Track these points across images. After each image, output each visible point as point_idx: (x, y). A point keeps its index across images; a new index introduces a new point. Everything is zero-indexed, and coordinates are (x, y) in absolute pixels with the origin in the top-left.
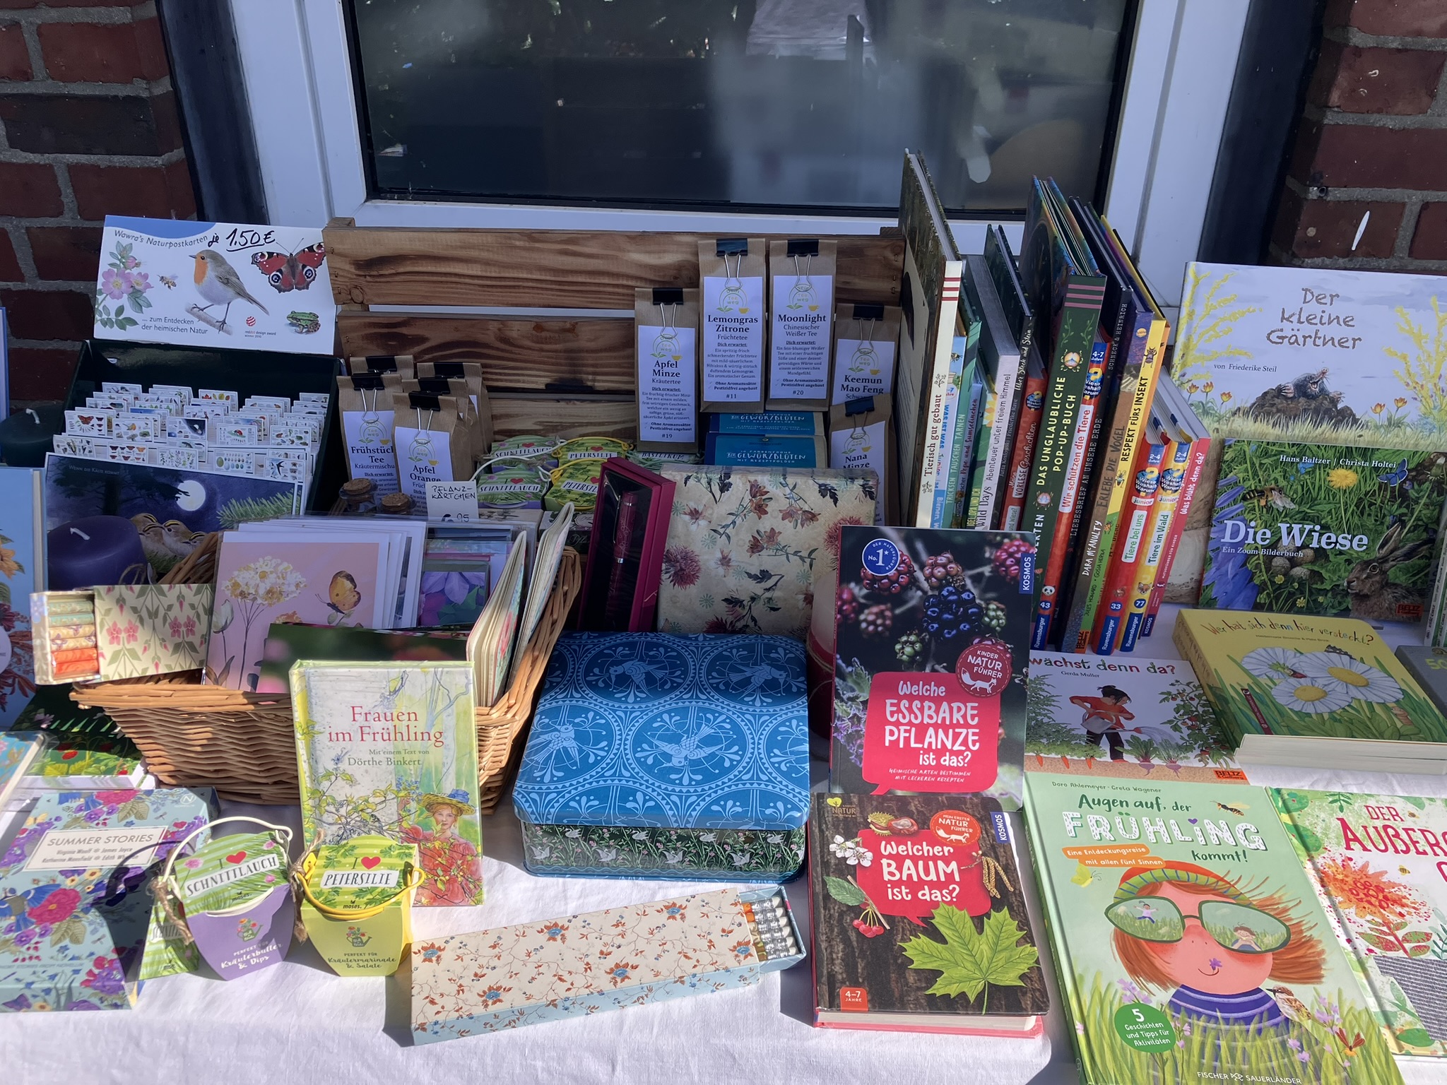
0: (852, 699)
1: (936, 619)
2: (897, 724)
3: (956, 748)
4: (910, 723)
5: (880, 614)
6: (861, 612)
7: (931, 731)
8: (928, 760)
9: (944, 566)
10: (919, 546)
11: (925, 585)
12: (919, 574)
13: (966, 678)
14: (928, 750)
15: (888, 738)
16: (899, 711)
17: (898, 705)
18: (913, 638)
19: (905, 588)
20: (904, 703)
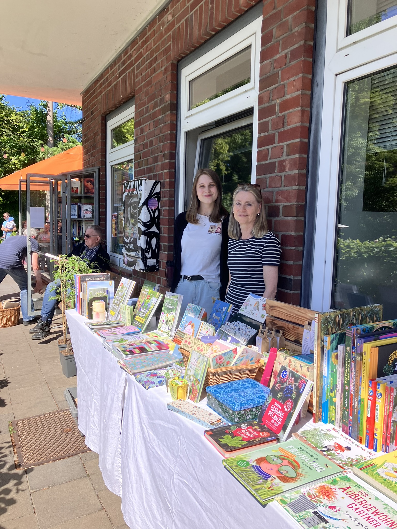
0: (268, 402)
1: (286, 391)
2: (272, 411)
3: (278, 422)
4: (273, 412)
5: (279, 386)
6: (276, 384)
7: (276, 415)
8: (272, 421)
9: (292, 380)
10: (291, 374)
11: (288, 383)
12: (288, 380)
13: (285, 407)
14: (273, 420)
15: (269, 413)
16: (273, 408)
17: (273, 407)
18: (281, 393)
19: (285, 382)
20: (274, 407)
